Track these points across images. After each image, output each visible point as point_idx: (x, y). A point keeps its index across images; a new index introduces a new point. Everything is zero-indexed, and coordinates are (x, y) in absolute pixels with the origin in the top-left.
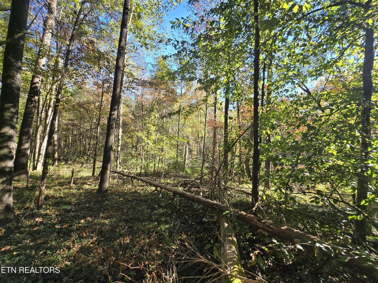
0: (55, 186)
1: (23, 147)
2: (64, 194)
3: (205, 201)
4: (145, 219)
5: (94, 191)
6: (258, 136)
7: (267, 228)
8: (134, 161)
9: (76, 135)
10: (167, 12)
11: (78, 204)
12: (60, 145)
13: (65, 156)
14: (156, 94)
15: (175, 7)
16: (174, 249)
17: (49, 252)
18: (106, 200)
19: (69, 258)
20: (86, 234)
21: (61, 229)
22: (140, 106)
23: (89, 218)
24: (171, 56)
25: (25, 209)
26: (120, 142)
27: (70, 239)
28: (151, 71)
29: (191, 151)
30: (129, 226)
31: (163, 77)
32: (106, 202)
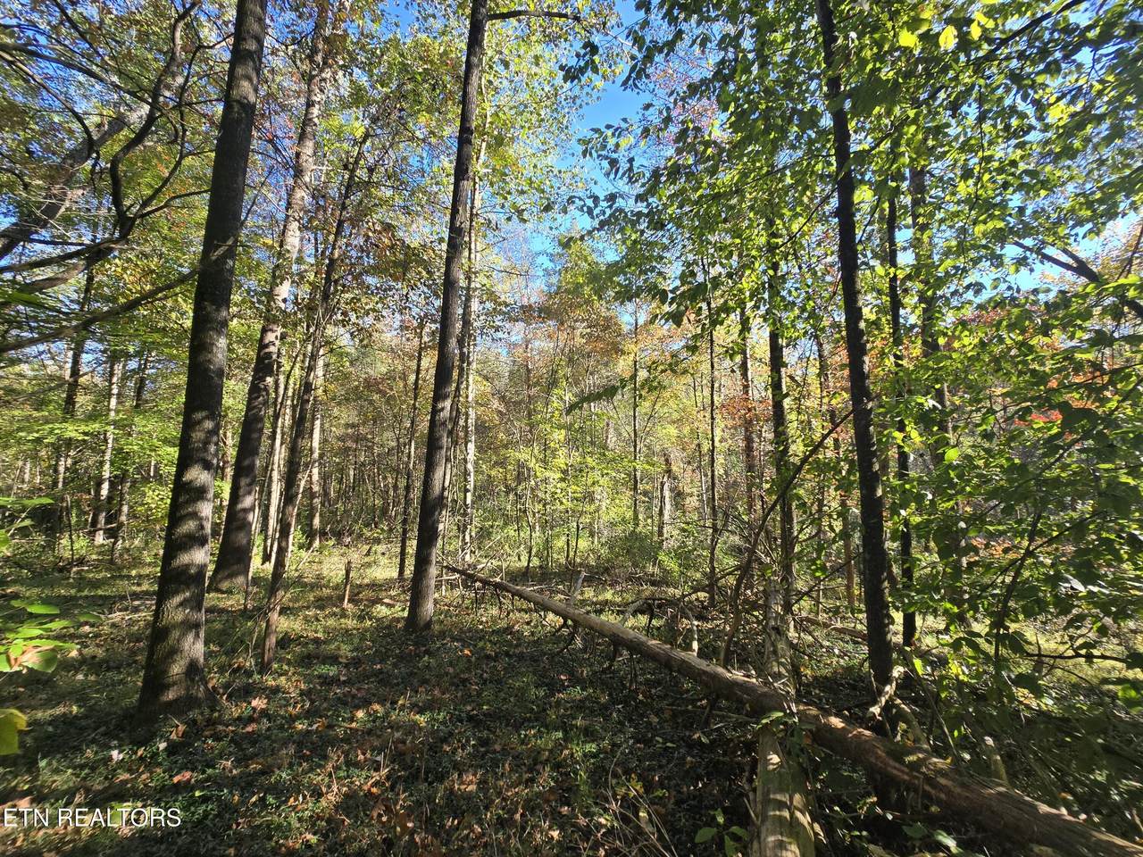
0: (308, 608)
1: (240, 506)
2: (326, 631)
3: (705, 672)
4: (529, 720)
5: (399, 626)
6: (874, 454)
7: (927, 788)
8: (511, 531)
9: (363, 464)
10: (581, 111)
11: (356, 662)
12: (326, 494)
13: (338, 522)
14: (563, 336)
15: (600, 94)
16: (605, 826)
17: (271, 800)
18: (427, 652)
19: (314, 825)
20: (364, 754)
21: (308, 732)
22: (523, 374)
23: (377, 707)
24: (582, 238)
25: (235, 671)
26: (471, 479)
27: (323, 767)
28: (547, 273)
29: (679, 495)
30: (479, 739)
31: (578, 286)
32: (426, 658)
